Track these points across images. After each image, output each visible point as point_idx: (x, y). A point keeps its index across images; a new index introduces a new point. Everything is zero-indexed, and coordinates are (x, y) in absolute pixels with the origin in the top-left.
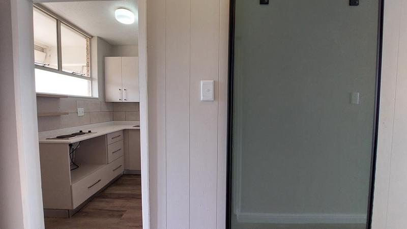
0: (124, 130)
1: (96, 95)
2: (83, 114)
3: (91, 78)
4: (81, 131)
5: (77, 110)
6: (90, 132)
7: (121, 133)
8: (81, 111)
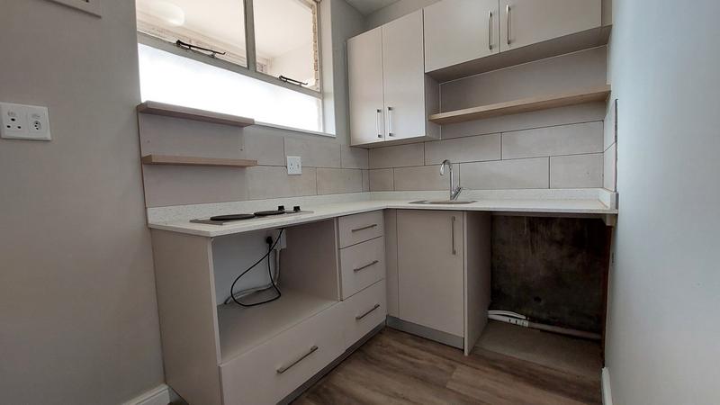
0: (386, 211)
1: (331, 130)
2: (299, 171)
3: (320, 94)
4: (281, 208)
5: (286, 159)
6: (297, 209)
7: (378, 220)
8: (295, 164)
